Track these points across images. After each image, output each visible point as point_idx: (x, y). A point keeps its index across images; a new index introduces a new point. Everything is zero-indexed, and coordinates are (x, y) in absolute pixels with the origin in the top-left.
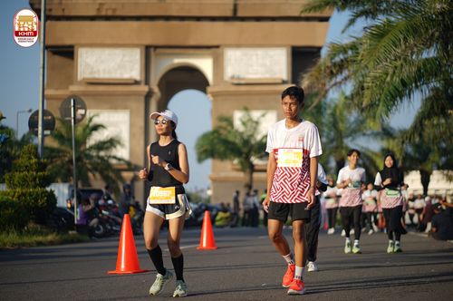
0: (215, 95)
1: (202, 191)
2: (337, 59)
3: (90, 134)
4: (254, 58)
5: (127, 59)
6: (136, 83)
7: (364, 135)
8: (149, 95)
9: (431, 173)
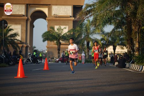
0: (49, 20)
1: (44, 51)
2: (88, 9)
3: (8, 32)
4: (61, 9)
5: (20, 8)
6: (23, 16)
7: (96, 34)
8: (27, 20)
9: (116, 47)
